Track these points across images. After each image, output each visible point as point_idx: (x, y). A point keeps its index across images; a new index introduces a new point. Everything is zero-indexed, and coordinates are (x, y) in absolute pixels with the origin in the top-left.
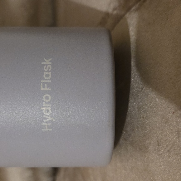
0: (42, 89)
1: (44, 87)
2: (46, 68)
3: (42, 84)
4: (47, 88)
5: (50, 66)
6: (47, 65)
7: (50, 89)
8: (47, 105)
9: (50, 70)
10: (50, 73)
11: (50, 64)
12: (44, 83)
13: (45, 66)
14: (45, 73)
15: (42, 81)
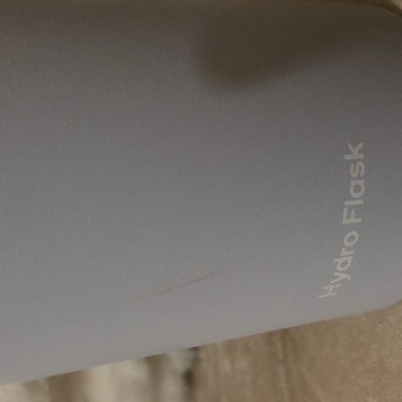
0: (345, 221)
1: (349, 217)
2: (354, 171)
3: (346, 210)
4: (355, 217)
5: (361, 163)
6: (355, 162)
7: (359, 220)
8: (348, 253)
9: (362, 173)
10: (361, 183)
11: (362, 160)
12: (350, 208)
13: (352, 165)
14: (353, 183)
15: (346, 203)
